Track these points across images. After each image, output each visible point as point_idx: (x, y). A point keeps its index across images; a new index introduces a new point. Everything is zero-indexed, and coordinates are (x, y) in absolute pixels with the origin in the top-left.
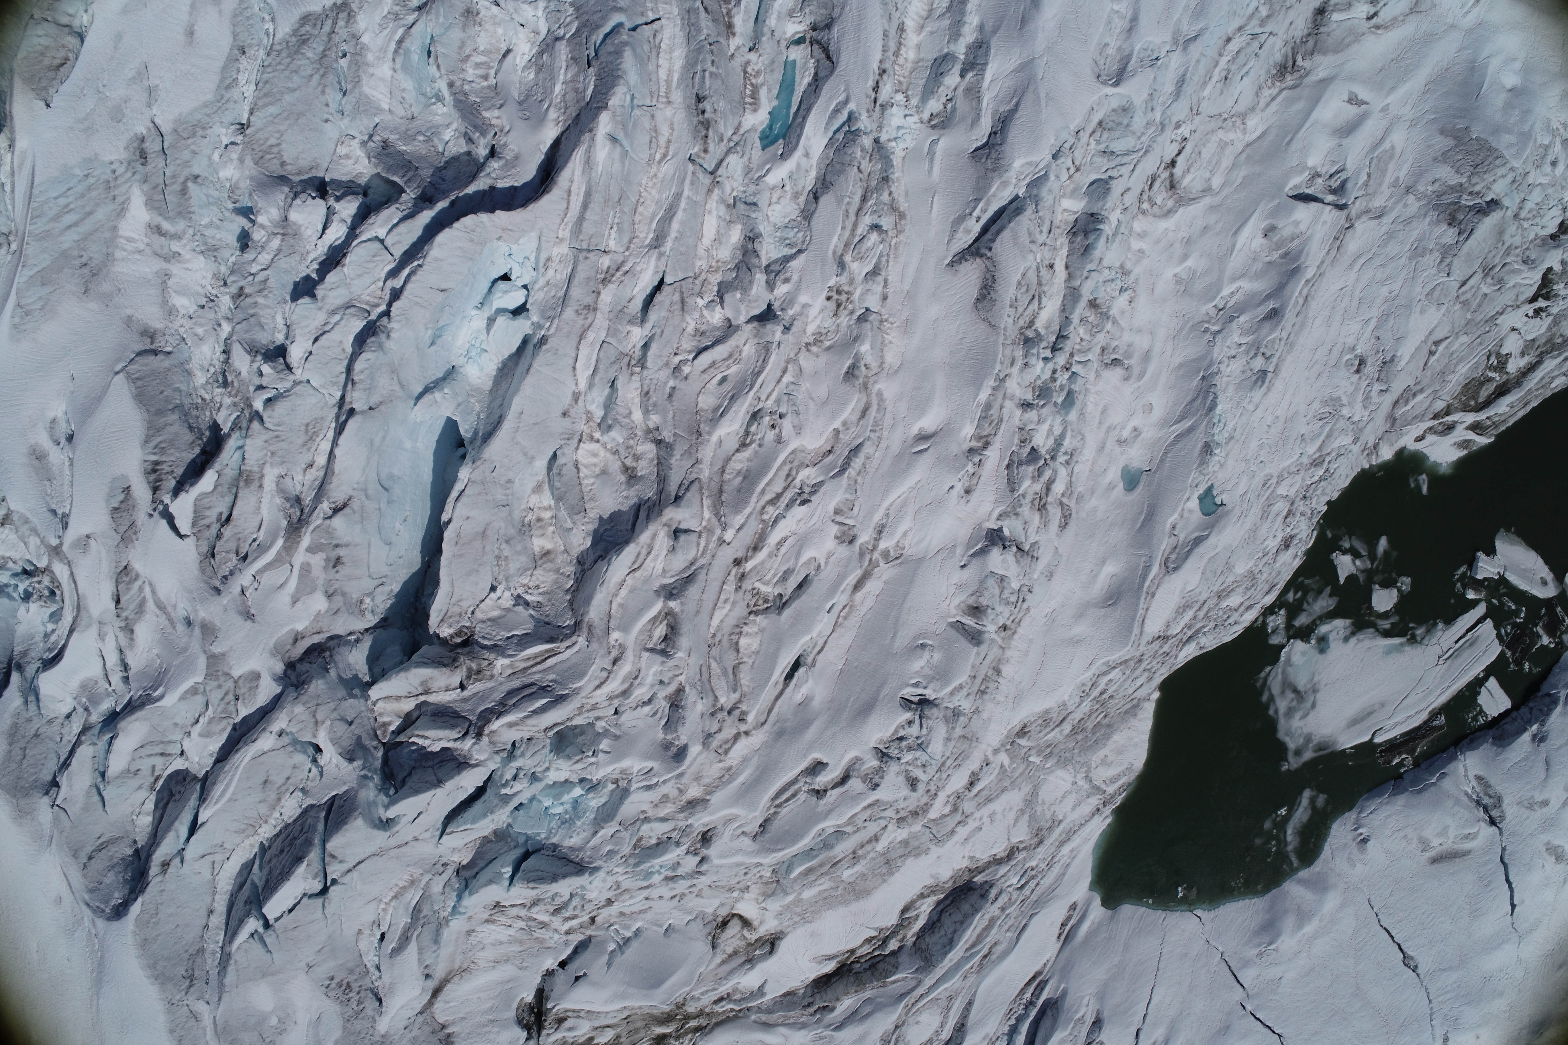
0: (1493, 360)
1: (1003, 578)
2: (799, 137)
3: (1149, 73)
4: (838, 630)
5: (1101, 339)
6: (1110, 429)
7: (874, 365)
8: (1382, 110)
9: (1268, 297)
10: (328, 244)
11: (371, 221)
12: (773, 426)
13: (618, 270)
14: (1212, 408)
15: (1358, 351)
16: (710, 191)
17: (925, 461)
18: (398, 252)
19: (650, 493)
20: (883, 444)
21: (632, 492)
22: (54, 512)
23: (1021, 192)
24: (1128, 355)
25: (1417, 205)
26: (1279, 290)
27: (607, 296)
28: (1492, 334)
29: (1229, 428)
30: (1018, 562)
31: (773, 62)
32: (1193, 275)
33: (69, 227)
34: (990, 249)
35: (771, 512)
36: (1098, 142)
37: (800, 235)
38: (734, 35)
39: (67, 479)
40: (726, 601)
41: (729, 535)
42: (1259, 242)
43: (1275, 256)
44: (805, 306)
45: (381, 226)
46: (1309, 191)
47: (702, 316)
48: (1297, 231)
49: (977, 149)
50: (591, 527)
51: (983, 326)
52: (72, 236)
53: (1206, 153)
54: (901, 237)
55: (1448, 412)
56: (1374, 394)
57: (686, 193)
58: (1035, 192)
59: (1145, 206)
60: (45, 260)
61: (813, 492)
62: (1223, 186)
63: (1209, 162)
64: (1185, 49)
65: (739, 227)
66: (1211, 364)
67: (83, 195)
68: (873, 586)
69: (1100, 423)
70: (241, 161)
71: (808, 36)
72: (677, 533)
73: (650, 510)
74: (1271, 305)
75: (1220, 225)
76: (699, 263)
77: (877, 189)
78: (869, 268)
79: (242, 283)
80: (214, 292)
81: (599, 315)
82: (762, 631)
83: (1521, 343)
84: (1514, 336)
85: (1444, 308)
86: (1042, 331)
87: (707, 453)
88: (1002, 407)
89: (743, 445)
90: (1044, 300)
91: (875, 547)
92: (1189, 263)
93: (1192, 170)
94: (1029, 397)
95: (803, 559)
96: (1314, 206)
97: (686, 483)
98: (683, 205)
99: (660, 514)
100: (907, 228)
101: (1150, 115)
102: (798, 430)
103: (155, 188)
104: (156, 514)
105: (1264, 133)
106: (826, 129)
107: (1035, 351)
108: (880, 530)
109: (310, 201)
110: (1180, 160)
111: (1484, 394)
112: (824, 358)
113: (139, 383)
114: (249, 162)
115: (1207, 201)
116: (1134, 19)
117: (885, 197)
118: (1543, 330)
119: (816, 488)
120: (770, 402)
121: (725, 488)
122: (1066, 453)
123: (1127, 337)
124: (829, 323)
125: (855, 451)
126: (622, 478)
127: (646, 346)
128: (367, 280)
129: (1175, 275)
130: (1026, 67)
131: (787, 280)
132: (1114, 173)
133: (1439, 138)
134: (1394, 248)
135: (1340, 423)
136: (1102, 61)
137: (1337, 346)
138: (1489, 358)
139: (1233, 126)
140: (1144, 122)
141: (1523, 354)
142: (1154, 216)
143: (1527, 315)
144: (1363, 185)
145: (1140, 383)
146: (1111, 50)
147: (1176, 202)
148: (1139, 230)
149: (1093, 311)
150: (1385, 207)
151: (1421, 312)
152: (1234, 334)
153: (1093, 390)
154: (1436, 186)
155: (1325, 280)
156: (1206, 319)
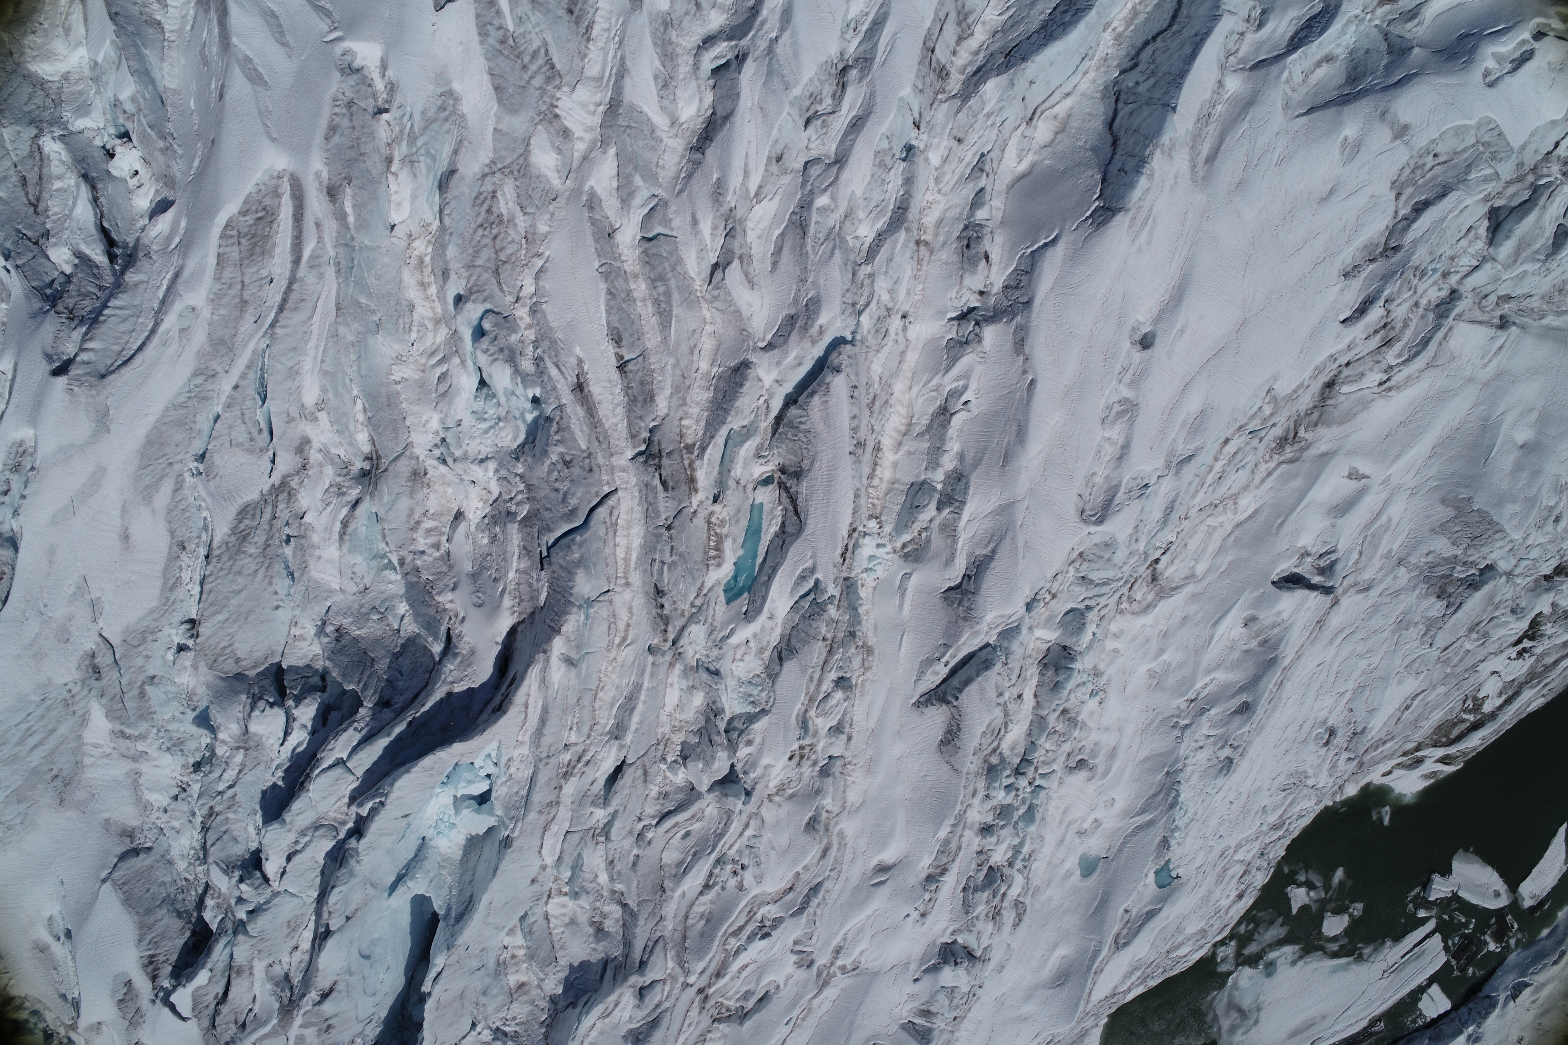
0: (1470, 703)
1: (953, 989)
2: (764, 598)
3: (1137, 505)
4: (797, 1030)
5: (1067, 747)
6: (1070, 825)
7: (836, 810)
8: (1383, 483)
9: (1242, 689)
10: (291, 748)
11: (330, 746)
12: (735, 873)
13: (579, 760)
14: (1172, 806)
15: (1330, 723)
16: (671, 665)
17: (884, 892)
18: (360, 772)
19: (617, 952)
20: (843, 877)
21: (600, 947)
22: (64, 996)
23: (992, 640)
24: (1094, 754)
25: (1408, 577)
26: (1253, 683)
27: (569, 789)
28: (1471, 681)
29: (1189, 814)
30: (969, 973)
31: (739, 511)
32: (1167, 669)
33: (35, 747)
34: (957, 698)
35: (734, 943)
36: (1077, 570)
37: (764, 694)
38: (696, 491)
39: (71, 971)
40: (690, 1025)
41: (691, 980)
42: (1238, 631)
43: (1254, 644)
44: (767, 767)
45: (341, 751)
46: (1296, 570)
47: (665, 777)
48: (1279, 620)
49: (950, 589)
50: (562, 975)
51: (946, 768)
52: (40, 753)
53: (1192, 545)
54: (869, 675)
55: (1418, 749)
56: (1341, 763)
57: (646, 685)
58: (1006, 644)
59: (1124, 607)
60: (17, 781)
61: (774, 927)
62: (1207, 572)
63: (1195, 551)
64: (1178, 472)
65: (702, 694)
66: (1177, 761)
67: (43, 717)
68: (831, 993)
69: (1060, 822)
70: (195, 667)
71: (776, 476)
72: (642, 993)
73: (616, 970)
74: (1244, 697)
75: (1200, 615)
76: (661, 730)
77: (843, 644)
78: (834, 723)
79: (212, 803)
80: (185, 779)
81: (562, 808)
82: (725, 1036)
83: (1500, 685)
84: (1495, 678)
85: (1422, 676)
86: (1006, 752)
87: (671, 909)
88: (961, 839)
89: (707, 887)
90: (1010, 726)
91: (832, 964)
92: (1165, 657)
93: (1176, 562)
94: (989, 819)
95: (765, 981)
96: (1301, 593)
97: (651, 943)
98: (643, 697)
99: (625, 979)
100: (875, 665)
101: (1133, 547)
102: (759, 879)
103: (113, 698)
104: (158, 1002)
105: (1256, 512)
106: (792, 593)
107: (997, 785)
108: (838, 951)
109: (268, 710)
110: (1164, 560)
111: (1455, 733)
112: (786, 808)
113: (126, 888)
114: (203, 668)
115: (1189, 589)
116: (1126, 447)
117: (853, 650)
118: (1524, 670)
119: (777, 922)
120: (732, 852)
121: (688, 934)
122: (1024, 860)
123: (1094, 736)
124: (793, 774)
125: (815, 889)
126: (591, 931)
127: (609, 825)
128: (332, 799)
129: (1149, 671)
130: (1006, 509)
131: (749, 743)
132: (1091, 603)
133: (1440, 508)
134: (1377, 622)
135: (1305, 791)
136: (1087, 492)
137: (1308, 722)
138: (1465, 702)
139: (1224, 509)
140: (1126, 554)
141: (1500, 694)
142: (1132, 614)
143: (1509, 658)
144: (1354, 563)
145: (1104, 781)
146: (1099, 478)
147: (1157, 594)
148: (1115, 630)
149: (1061, 718)
150: (1375, 579)
151: (1398, 683)
152: (1202, 728)
153: (1055, 796)
154: (1430, 558)
155: (1302, 660)
156: (1177, 712)
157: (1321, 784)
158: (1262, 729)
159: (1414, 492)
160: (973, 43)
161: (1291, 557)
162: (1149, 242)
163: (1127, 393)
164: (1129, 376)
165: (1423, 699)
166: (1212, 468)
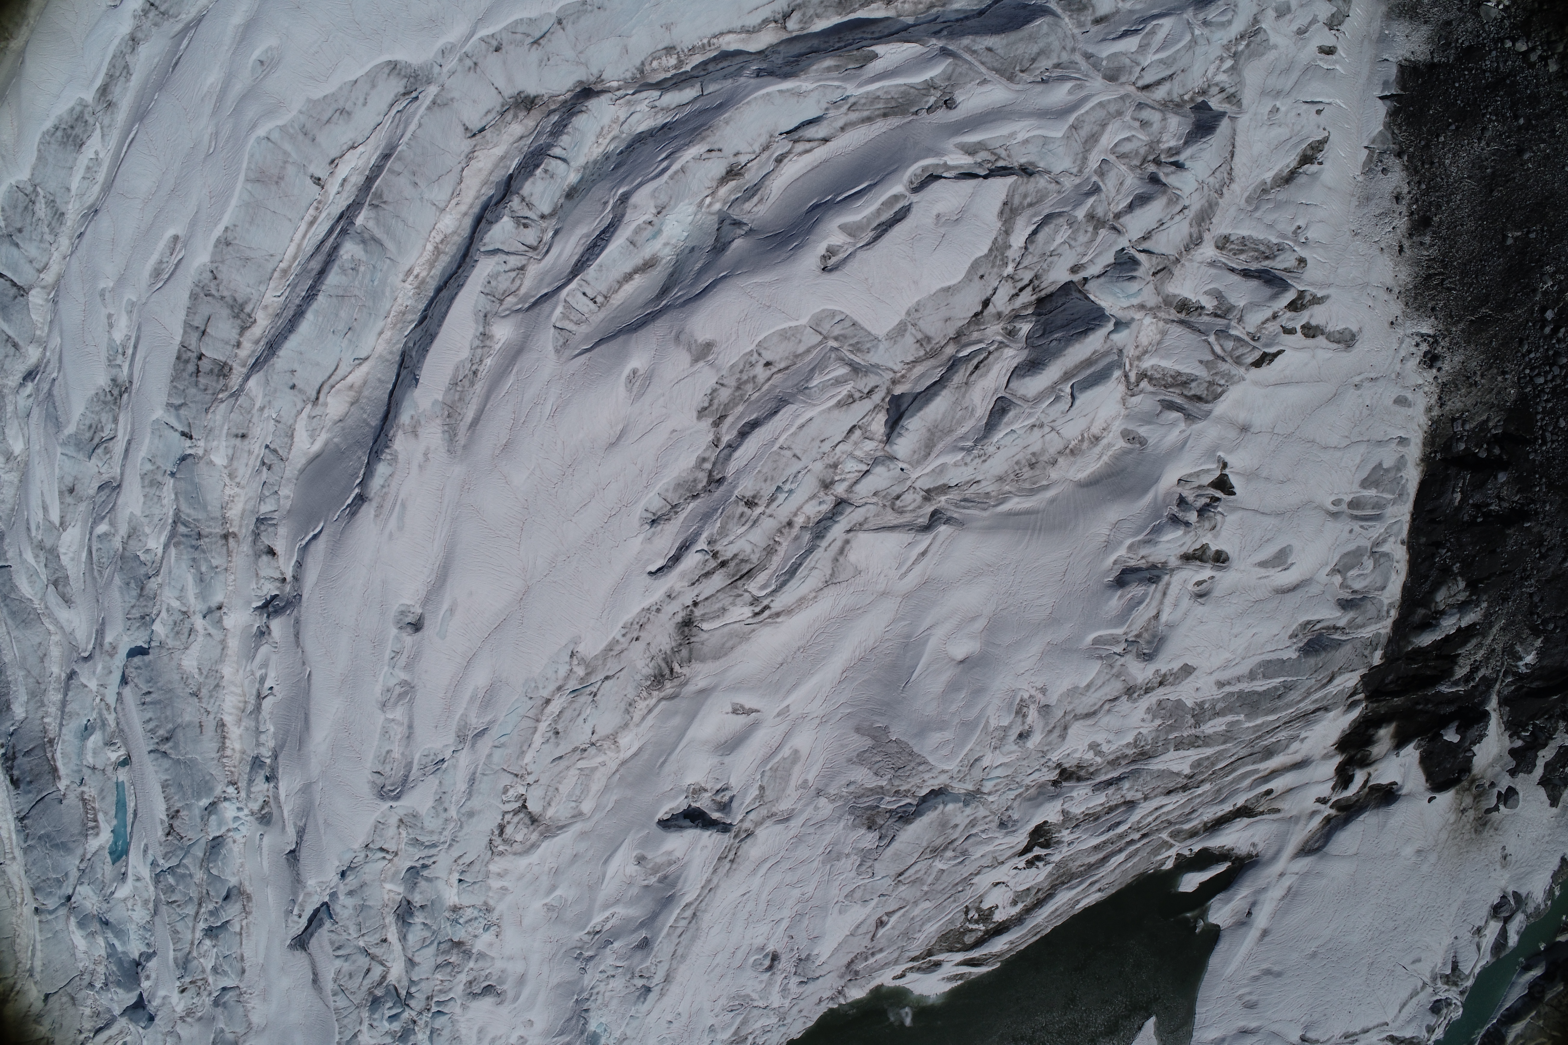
0: (974, 914)
3: (434, 780)
5: (463, 978)
6: (494, 1039)
7: (240, 1031)
8: (779, 715)
9: (642, 925)
15: (770, 948)
16: (67, 918)
23: (325, 900)
24: (501, 980)
25: (832, 807)
26: (652, 920)
28: (967, 893)
31: (104, 789)
32: (564, 904)
34: (308, 943)
37: (153, 939)
38: (60, 778)
42: (632, 869)
43: (653, 880)
44: (164, 999)
46: (695, 806)
47: (95, 1000)
48: (674, 858)
49: (289, 852)
51: (321, 1002)
53: (565, 788)
54: (249, 918)
55: (929, 955)
56: (794, 986)
59: (502, 849)
62: (594, 811)
63: (569, 795)
64: (473, 745)
65: (102, 939)
66: (582, 991)
71: (129, 759)
74: (643, 933)
75: (590, 853)
76: (81, 964)
78: (212, 964)
83: (1010, 894)
84: (1002, 888)
86: (395, 984)
92: (558, 893)
93: (553, 804)
96: (691, 833)
100: (254, 910)
101: (445, 815)
105: (640, 750)
111: (969, 940)
112: (196, 1027)
115: (578, 827)
116: (411, 727)
118: (1042, 878)
123: (499, 964)
124: (194, 1001)
129: (546, 904)
130: (307, 789)
131: (149, 977)
132: (426, 862)
133: (855, 737)
134: (803, 852)
135: (756, 1012)
136: (388, 768)
137: (742, 949)
138: (966, 913)
139: (600, 751)
140: (440, 821)
141: (1014, 903)
142: (515, 854)
143: (1016, 868)
144: (755, 799)
145: (516, 1005)
146: (396, 755)
147: (541, 834)
148: (498, 870)
149: (455, 951)
150: (793, 810)
151: (840, 912)
152: (608, 959)
153: (462, 1019)
154: (852, 788)
155: (720, 892)
156: (579, 944)
157: (776, 1005)
158: (683, 957)
159: (823, 720)
160: (256, 331)
161: (675, 797)
162: (401, 528)
163: (403, 676)
164: (402, 660)
165: (903, 915)
166: (536, 729)
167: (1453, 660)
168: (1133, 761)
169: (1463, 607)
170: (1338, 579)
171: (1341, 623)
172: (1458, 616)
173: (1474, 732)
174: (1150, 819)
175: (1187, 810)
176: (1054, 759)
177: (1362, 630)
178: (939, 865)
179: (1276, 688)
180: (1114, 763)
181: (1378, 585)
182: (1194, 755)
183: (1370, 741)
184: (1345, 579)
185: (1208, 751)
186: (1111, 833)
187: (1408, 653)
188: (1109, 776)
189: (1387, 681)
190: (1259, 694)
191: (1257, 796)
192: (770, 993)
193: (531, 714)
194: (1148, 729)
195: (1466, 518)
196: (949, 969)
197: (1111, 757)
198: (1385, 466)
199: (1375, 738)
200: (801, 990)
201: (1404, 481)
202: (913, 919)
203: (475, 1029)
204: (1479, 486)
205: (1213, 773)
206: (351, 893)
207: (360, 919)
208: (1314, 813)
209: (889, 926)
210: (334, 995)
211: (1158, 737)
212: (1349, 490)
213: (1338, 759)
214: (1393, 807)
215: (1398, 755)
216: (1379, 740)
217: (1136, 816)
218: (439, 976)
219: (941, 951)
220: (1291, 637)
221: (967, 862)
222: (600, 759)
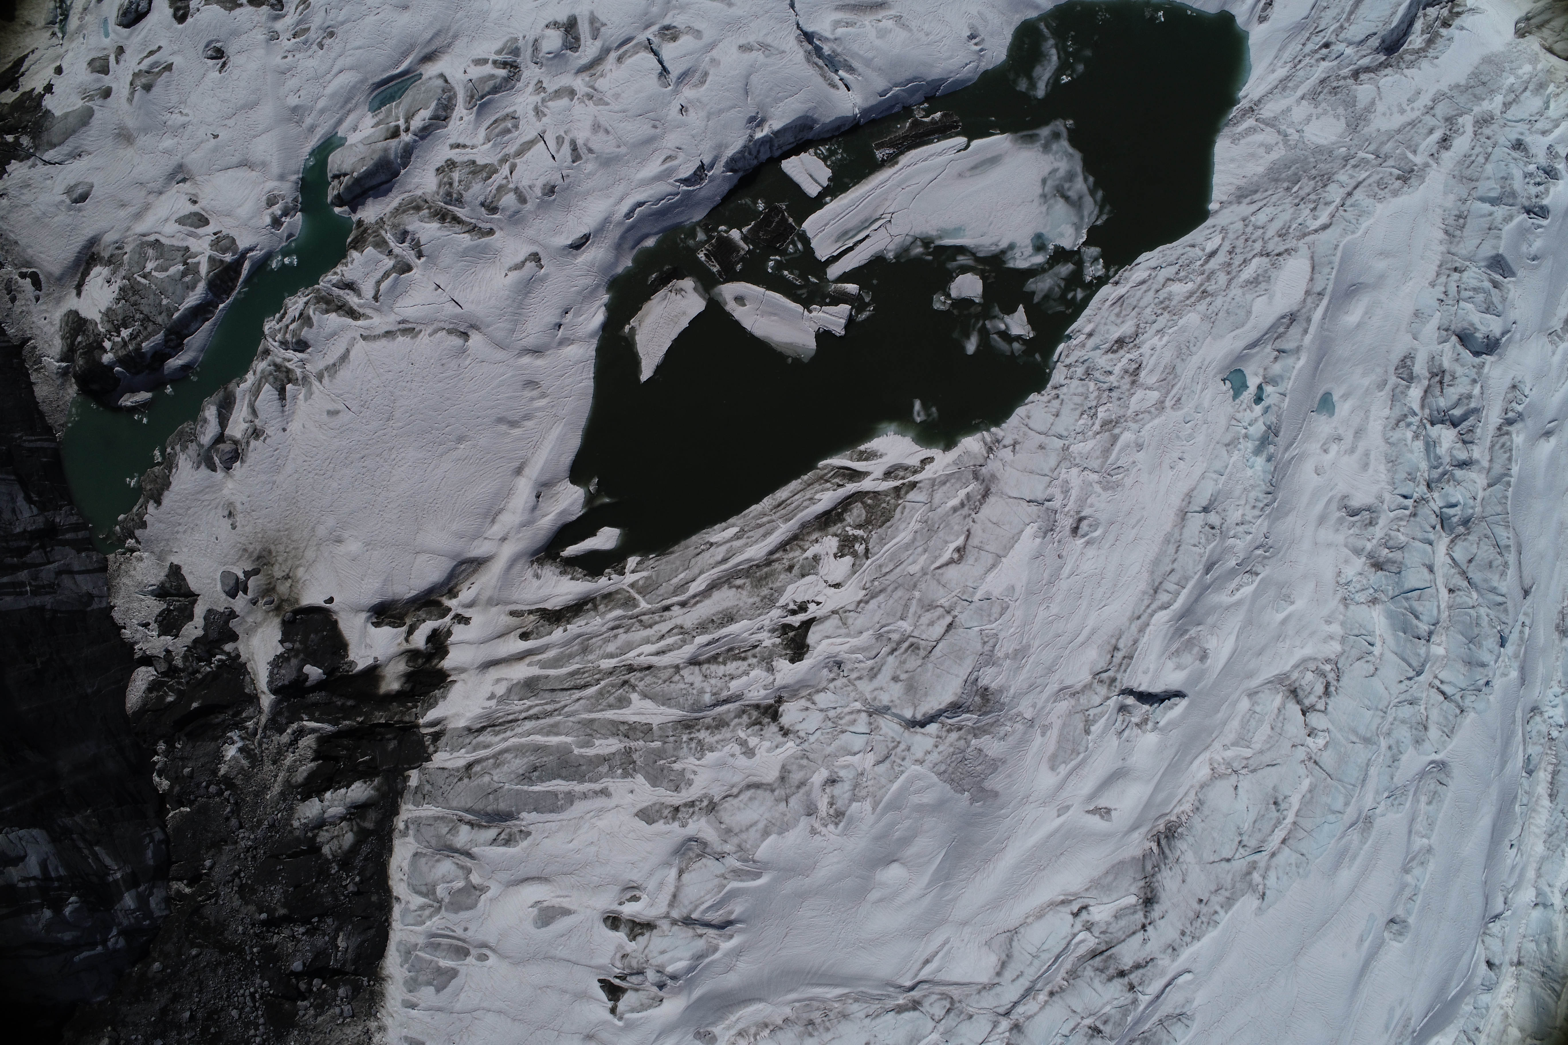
0: (860, 549)
1: (1486, 311)
3: (1400, 781)
5: (1378, 531)
6: (1352, 450)
8: (1068, 808)
9: (1208, 587)
15: (1080, 542)
17: (1549, 412)
24: (1341, 520)
25: (1020, 708)
28: (869, 578)
30: (1471, 325)
32: (1276, 605)
42: (1211, 645)
43: (1193, 632)
46: (1146, 707)
48: (1174, 659)
53: (1265, 730)
55: (902, 491)
56: (1057, 497)
59: (1328, 667)
62: (1237, 701)
63: (1261, 722)
69: (1367, 455)
74: (1209, 579)
75: (1245, 660)
83: (823, 571)
84: (835, 579)
86: (1444, 534)
88: (1491, 461)
90: (1450, 562)
92: (1280, 617)
93: (1276, 711)
96: (1158, 689)
101: (1391, 741)
115: (1254, 683)
123: (1340, 538)
129: (1292, 603)
133: (998, 788)
134: (1048, 656)
135: (1095, 464)
136: (1432, 786)
137: (1107, 546)
138: (867, 550)
139: (1229, 764)
140: (1395, 734)
141: (816, 558)
142: (1315, 659)
143: (818, 603)
144: (1095, 721)
145: (1330, 494)
146: (1423, 799)
147: (1288, 677)
148: (1333, 643)
149: (1381, 560)
150: (1055, 701)
151: (1013, 587)
152: (1241, 545)
153: (1384, 485)
154: (1002, 733)
155: (1128, 614)
156: (1266, 561)
157: (1075, 471)
158: (1167, 541)
159: (1025, 799)
161: (1168, 722)
162: (1392, 1011)
163: (1409, 878)
164: (1407, 893)
165: (936, 558)
166: (1297, 815)
167: (318, 755)
168: (698, 719)
169: (321, 823)
170: (475, 879)
171: (465, 829)
172: (326, 815)
173: (287, 674)
174: (670, 641)
175: (623, 638)
176: (790, 744)
177: (437, 814)
178: (905, 626)
179: (541, 780)
180: (720, 724)
181: (423, 860)
182: (627, 715)
183: (408, 677)
184: (467, 878)
185: (610, 714)
186: (716, 635)
187: (377, 775)
188: (725, 707)
189: (396, 742)
190: (560, 776)
191: (540, 636)
192: (1082, 489)
193: (1301, 834)
194: (688, 762)
195: (329, 921)
196: (877, 468)
197: (725, 733)
198: (432, 989)
199: (403, 679)
200: (1050, 491)
201: (406, 966)
202: (925, 551)
203: (1371, 470)
204: (320, 954)
205: (598, 681)
206: (1483, 665)
207: (1476, 631)
208: (471, 605)
209: (952, 546)
210: (1509, 546)
211: (675, 749)
212: (469, 966)
213: (447, 663)
214: (376, 600)
215: (376, 659)
216: (399, 677)
217: (688, 651)
218: (1402, 538)
219: (886, 493)
220: (529, 834)
221: (878, 626)
222: (1229, 754)
